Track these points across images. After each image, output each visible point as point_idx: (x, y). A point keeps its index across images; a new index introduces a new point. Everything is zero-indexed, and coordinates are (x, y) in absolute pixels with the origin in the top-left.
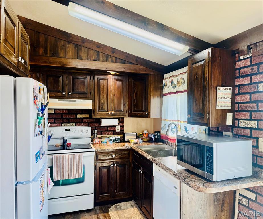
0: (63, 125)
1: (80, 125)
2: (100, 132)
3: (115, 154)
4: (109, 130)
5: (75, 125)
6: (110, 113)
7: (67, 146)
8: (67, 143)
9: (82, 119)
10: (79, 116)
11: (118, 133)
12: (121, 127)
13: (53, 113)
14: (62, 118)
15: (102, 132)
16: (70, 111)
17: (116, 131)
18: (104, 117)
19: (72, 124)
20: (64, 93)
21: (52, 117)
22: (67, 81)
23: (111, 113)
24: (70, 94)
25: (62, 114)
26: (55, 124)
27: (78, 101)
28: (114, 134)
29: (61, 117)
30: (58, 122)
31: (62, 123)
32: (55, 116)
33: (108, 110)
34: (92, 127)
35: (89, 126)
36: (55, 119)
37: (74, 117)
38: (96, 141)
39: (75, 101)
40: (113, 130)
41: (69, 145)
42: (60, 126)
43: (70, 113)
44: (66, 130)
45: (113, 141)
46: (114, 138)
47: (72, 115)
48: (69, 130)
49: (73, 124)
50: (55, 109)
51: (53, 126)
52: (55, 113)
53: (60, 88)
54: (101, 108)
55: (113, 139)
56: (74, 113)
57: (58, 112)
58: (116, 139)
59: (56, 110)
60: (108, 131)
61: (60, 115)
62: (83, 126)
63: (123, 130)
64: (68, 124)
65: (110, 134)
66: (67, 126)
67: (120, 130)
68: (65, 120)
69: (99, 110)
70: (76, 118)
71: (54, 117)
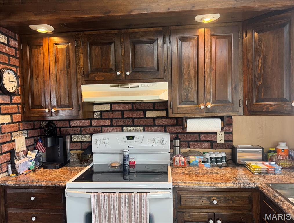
0: (125, 129)
1: (151, 131)
2: (186, 143)
3: (217, 198)
4: (202, 139)
5: (144, 130)
6: (202, 107)
7: (130, 167)
8: (130, 162)
9: (155, 118)
10: (149, 114)
11: (221, 147)
12: (227, 135)
13: (109, 109)
14: (123, 117)
15: (189, 142)
16: (134, 106)
17: (216, 141)
18: (191, 115)
19: (138, 128)
20: (118, 73)
21: (107, 117)
22: (123, 51)
23: (206, 107)
24: (128, 73)
25: (122, 111)
26: (112, 128)
27: (143, 86)
28: (212, 148)
29: (121, 117)
30: (118, 125)
31: (123, 127)
32: (111, 115)
33: (200, 101)
34: (170, 134)
35: (165, 131)
36: (112, 119)
37: (142, 116)
38: (178, 161)
39: (138, 86)
40: (209, 139)
41: (133, 165)
42: (120, 131)
43: (134, 109)
44: (128, 138)
45: (212, 162)
46: (214, 156)
47: (138, 112)
48: (133, 138)
49: (140, 128)
50: (111, 104)
51: (110, 132)
52: (111, 110)
53: (112, 65)
54: (184, 98)
55: (211, 158)
56: (141, 109)
57: (116, 107)
58: (216, 158)
59: (113, 105)
60: (200, 141)
61: (120, 113)
62: (156, 131)
63: (232, 141)
64: (132, 128)
65: (205, 148)
66: (130, 131)
67: (225, 141)
68: (127, 122)
69: (181, 102)
70: (145, 117)
71: (111, 117)
